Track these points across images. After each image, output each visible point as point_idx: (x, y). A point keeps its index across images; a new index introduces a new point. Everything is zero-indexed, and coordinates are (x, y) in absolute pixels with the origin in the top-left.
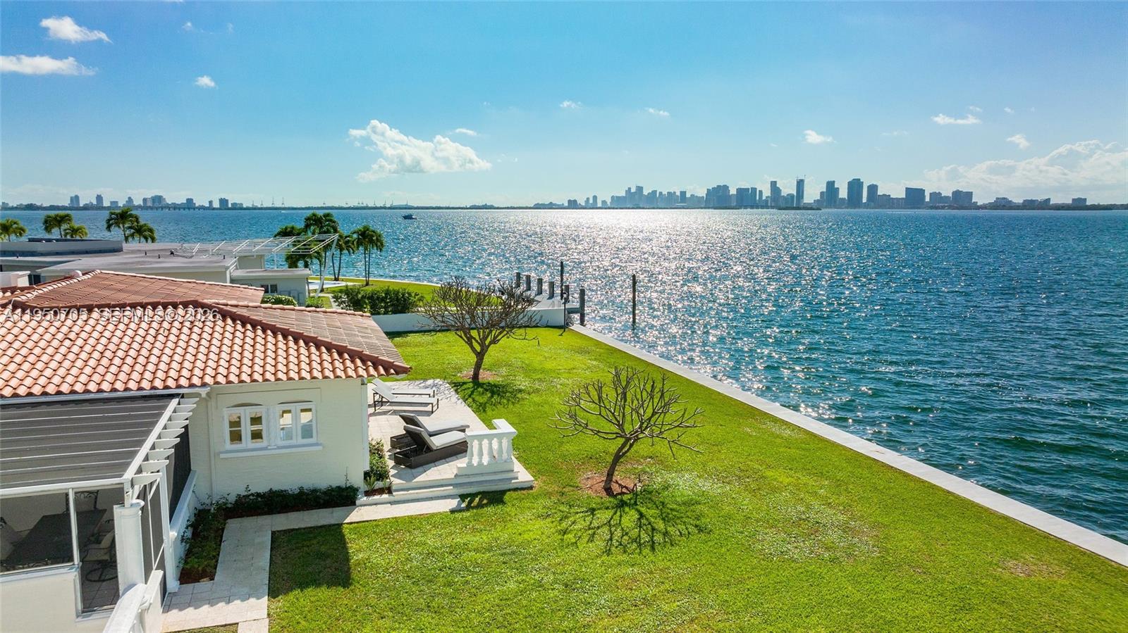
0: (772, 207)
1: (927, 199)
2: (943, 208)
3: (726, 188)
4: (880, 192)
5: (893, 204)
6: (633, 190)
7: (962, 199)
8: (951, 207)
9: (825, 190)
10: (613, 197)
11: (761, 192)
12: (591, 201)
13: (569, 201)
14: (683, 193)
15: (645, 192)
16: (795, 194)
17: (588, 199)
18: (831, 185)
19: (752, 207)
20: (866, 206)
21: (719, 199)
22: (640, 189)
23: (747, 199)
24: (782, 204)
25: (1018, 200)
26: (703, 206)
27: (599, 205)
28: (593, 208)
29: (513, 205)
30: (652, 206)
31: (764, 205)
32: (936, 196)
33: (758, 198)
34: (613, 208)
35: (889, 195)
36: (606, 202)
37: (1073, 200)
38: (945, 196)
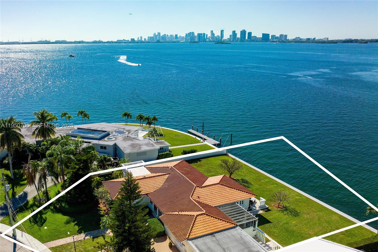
1: (270, 38)
2: (276, 41)
4: (252, 35)
5: (258, 40)
7: (283, 38)
8: (279, 41)
9: (232, 34)
10: (148, 37)
11: (207, 35)
14: (176, 35)
15: (161, 35)
16: (220, 36)
18: (234, 32)
20: (247, 41)
21: (191, 38)
24: (215, 40)
32: (273, 37)
35: (256, 37)
36: (146, 39)
38: (277, 37)
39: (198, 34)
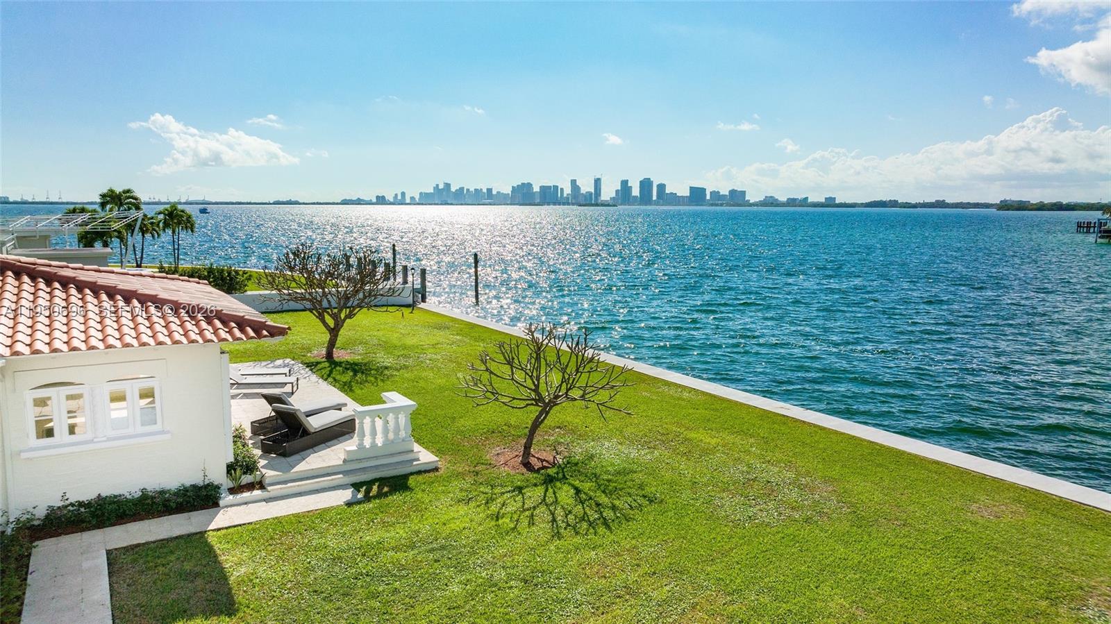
0: (573, 204)
1: (708, 197)
2: (722, 205)
3: (529, 185)
4: (668, 191)
5: (679, 201)
6: (441, 186)
7: (737, 197)
8: (728, 205)
9: (620, 188)
10: (421, 194)
11: (562, 189)
12: (399, 197)
13: (377, 197)
14: (490, 190)
15: (453, 189)
16: (593, 191)
17: (396, 195)
18: (625, 183)
19: (555, 204)
20: (657, 203)
21: (523, 195)
22: (448, 186)
23: (549, 196)
24: (582, 201)
25: (783, 199)
26: (508, 202)
27: (408, 201)
28: (402, 204)
29: (319, 201)
30: (460, 203)
31: (565, 202)
32: (715, 194)
33: (559, 195)
34: (422, 204)
35: (676, 194)
36: (415, 199)
37: (826, 198)
38: (722, 195)
39: (540, 187)
